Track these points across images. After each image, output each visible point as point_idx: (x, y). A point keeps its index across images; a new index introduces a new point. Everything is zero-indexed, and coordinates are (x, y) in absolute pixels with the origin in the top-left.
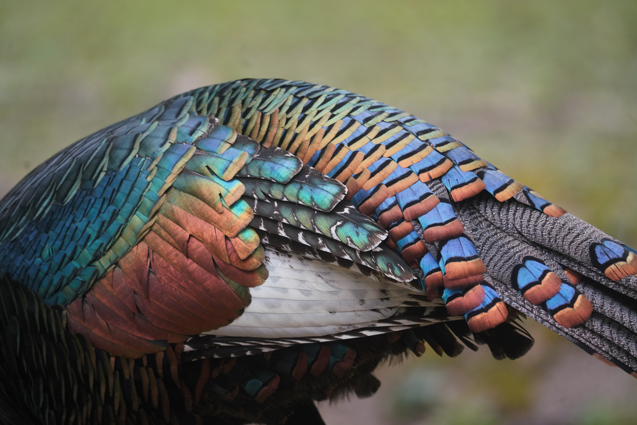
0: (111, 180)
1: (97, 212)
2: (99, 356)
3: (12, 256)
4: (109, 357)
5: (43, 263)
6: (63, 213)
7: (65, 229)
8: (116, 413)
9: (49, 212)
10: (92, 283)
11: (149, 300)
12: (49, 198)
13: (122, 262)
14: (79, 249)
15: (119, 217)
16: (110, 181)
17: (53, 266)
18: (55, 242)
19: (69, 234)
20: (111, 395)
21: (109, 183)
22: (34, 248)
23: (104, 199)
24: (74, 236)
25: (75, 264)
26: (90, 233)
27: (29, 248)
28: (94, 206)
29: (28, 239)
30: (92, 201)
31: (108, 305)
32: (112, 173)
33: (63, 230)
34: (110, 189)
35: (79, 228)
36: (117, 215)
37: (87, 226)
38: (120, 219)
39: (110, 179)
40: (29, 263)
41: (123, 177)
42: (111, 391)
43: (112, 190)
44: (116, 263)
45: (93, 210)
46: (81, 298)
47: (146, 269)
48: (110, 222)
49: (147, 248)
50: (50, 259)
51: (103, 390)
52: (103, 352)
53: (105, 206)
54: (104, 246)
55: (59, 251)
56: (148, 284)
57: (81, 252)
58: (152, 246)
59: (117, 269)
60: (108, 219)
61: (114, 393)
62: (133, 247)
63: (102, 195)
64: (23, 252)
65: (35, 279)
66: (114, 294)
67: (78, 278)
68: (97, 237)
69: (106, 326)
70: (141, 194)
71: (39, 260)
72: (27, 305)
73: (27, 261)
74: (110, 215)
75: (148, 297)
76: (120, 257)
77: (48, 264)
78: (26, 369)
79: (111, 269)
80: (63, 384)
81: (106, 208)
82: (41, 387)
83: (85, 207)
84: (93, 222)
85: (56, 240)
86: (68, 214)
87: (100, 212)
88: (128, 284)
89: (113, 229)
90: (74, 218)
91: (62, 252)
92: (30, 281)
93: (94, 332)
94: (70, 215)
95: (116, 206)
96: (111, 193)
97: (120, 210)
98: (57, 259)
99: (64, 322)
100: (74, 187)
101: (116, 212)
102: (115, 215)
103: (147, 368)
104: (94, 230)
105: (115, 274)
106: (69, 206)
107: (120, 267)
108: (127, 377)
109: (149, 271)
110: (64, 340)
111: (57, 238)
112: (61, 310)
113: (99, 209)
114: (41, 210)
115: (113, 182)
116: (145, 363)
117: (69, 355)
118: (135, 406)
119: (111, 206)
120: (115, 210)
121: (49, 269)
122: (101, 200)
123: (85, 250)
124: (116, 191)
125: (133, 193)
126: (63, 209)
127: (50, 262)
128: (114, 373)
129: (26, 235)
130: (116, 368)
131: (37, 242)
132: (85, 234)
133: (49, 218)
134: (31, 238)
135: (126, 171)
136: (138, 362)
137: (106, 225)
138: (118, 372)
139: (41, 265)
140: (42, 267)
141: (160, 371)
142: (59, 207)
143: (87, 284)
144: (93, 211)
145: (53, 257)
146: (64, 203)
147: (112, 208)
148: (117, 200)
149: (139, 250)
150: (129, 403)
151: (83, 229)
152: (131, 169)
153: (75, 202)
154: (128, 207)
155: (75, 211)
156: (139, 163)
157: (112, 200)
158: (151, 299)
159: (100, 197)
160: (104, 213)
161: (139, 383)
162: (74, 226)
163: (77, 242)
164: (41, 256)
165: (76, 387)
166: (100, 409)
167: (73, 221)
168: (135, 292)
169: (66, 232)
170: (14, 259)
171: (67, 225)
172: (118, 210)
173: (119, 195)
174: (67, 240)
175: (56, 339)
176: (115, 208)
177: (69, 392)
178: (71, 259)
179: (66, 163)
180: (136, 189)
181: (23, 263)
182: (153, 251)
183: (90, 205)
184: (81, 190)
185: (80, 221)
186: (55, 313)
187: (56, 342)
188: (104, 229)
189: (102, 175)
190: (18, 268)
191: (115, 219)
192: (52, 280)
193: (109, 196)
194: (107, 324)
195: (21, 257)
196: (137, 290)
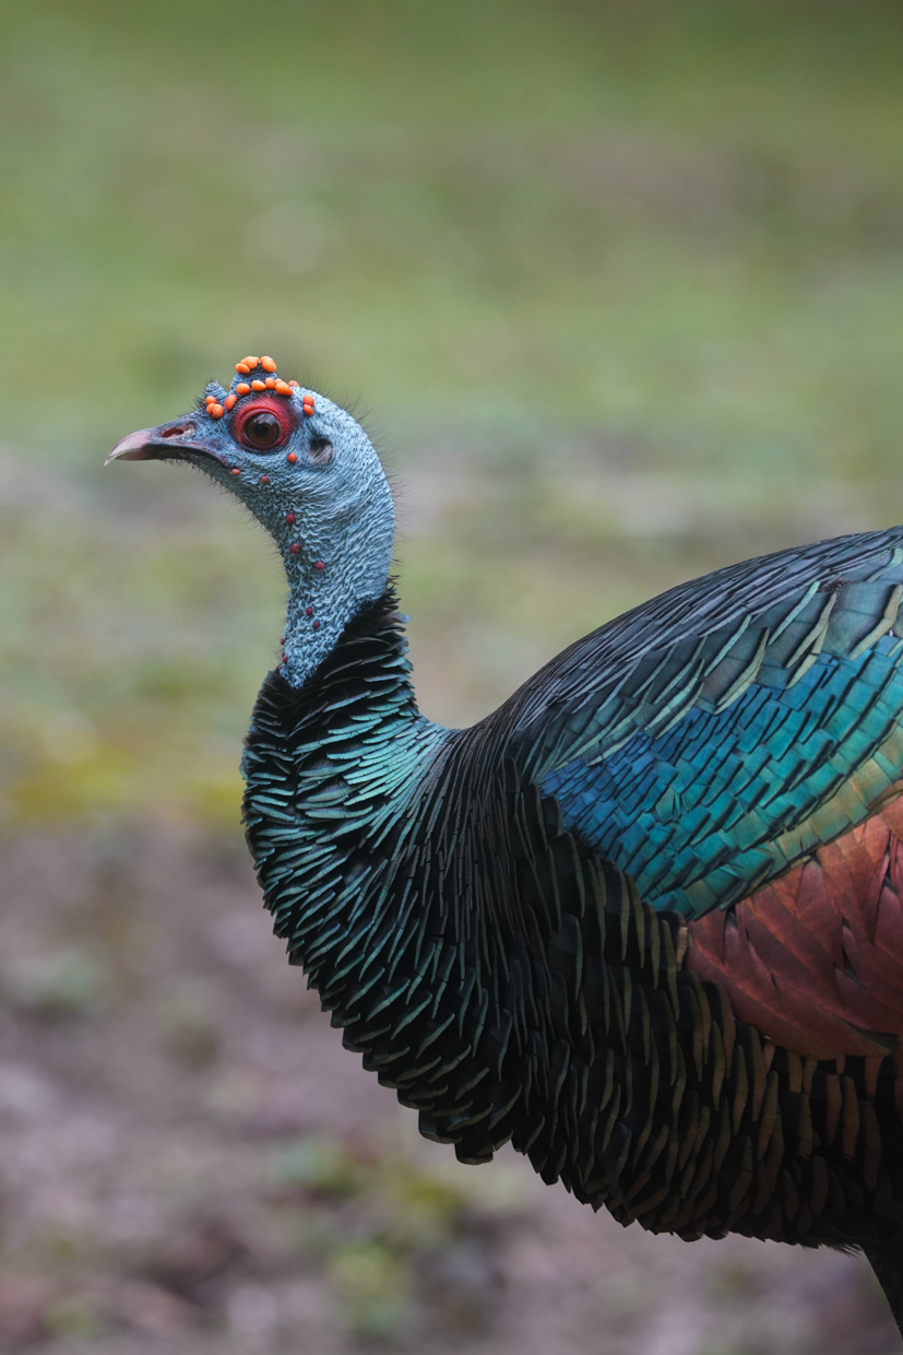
0: (827, 676)
1: (790, 740)
2: (742, 1037)
3: (589, 797)
4: (763, 1042)
5: (658, 825)
6: (715, 728)
7: (714, 763)
8: (760, 1156)
9: (682, 722)
10: (755, 885)
11: (873, 943)
12: (688, 689)
13: (824, 852)
14: (739, 810)
15: (837, 757)
16: (825, 679)
17: (677, 834)
18: (689, 786)
19: (723, 773)
20: (755, 1119)
21: (823, 682)
22: (641, 789)
23: (809, 715)
24: (734, 781)
25: (723, 838)
26: (768, 781)
27: (630, 788)
28: (786, 724)
29: (631, 769)
30: (782, 714)
31: (781, 938)
32: (830, 661)
33: (709, 766)
34: (822, 695)
35: (746, 764)
36: (834, 753)
37: (764, 764)
38: (839, 762)
39: (826, 672)
40: (628, 820)
41: (854, 675)
42: (756, 1111)
43: (827, 698)
44: (812, 853)
45: (780, 733)
46: (725, 912)
47: (878, 877)
48: (815, 767)
49: (886, 833)
50: (671, 819)
51: (740, 1104)
52: (752, 1028)
53: (809, 728)
54: (795, 812)
55: (695, 806)
56: (878, 910)
57: (742, 816)
58: (898, 831)
59: (813, 865)
60: (813, 758)
61: (761, 1115)
62: (856, 826)
63: (804, 705)
64: (615, 794)
65: (633, 857)
66: (799, 916)
67: (727, 868)
68: (782, 792)
69: (770, 979)
70: (891, 717)
71: (646, 819)
72: (605, 900)
73: (622, 814)
74: (818, 751)
75: (872, 937)
76: (824, 841)
77: (667, 828)
78: (584, 1028)
79: (799, 862)
80: (656, 1072)
81: (811, 734)
82: (610, 1070)
83: (766, 722)
84: (778, 758)
85: (692, 783)
86: (726, 732)
87: (795, 740)
88: (833, 902)
89: (820, 780)
90: (737, 743)
91: (701, 811)
92: (622, 856)
93: (740, 987)
94: (728, 735)
95: (834, 732)
96: (826, 703)
97: (839, 744)
98: (688, 823)
99: (681, 952)
100: (744, 676)
101: (832, 747)
102: (829, 751)
103: (841, 1077)
104: (778, 776)
105: (806, 873)
106: (728, 715)
107: (819, 862)
108: (795, 1088)
109: (884, 883)
110: (673, 988)
111: (695, 779)
112: (675, 926)
113: (794, 734)
114: (666, 711)
115: (832, 681)
116: (841, 1067)
117: (677, 1019)
118: (806, 1148)
119: (821, 730)
120: (830, 742)
121: (669, 839)
122: (803, 715)
123: (753, 813)
124: (836, 702)
125: (873, 712)
126: (713, 720)
127: (672, 825)
128: (769, 1077)
129: (625, 760)
130: (774, 1066)
131: (650, 779)
132: (757, 779)
133: (681, 734)
134: (637, 767)
135: (862, 662)
136: (827, 1067)
137: (805, 770)
138: (776, 1075)
139: (651, 827)
140: (653, 833)
141: (871, 1088)
142: (707, 716)
143: (744, 885)
144: (781, 737)
145: (681, 816)
146: (718, 707)
147: (822, 737)
148: (836, 721)
149: (868, 833)
150: (792, 1139)
151: (755, 769)
152: (873, 660)
153: (743, 710)
154: (859, 740)
155: (741, 730)
156: (892, 649)
157: (826, 719)
158: (878, 943)
159: (801, 709)
160: (804, 743)
161: (819, 1105)
162: (734, 760)
163: (737, 795)
164: (653, 810)
165: (681, 1086)
166: (725, 1138)
167: (734, 750)
168: (845, 922)
169: (716, 770)
170: (593, 805)
171: (721, 753)
172: (835, 742)
173: (842, 711)
174: (716, 787)
175: (656, 982)
176: (829, 737)
177: (667, 1092)
178: (718, 827)
179: (729, 619)
180: (880, 704)
181: (613, 816)
182: (898, 840)
183: (776, 723)
184: (758, 686)
185: (751, 752)
186: (661, 926)
187: (656, 987)
188: (799, 777)
189: (810, 660)
190: (600, 826)
191: (826, 760)
192: (671, 864)
193: (820, 709)
194: (772, 976)
195: (610, 805)
196: (850, 918)
